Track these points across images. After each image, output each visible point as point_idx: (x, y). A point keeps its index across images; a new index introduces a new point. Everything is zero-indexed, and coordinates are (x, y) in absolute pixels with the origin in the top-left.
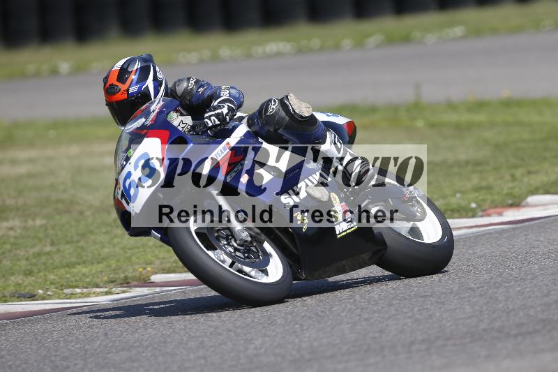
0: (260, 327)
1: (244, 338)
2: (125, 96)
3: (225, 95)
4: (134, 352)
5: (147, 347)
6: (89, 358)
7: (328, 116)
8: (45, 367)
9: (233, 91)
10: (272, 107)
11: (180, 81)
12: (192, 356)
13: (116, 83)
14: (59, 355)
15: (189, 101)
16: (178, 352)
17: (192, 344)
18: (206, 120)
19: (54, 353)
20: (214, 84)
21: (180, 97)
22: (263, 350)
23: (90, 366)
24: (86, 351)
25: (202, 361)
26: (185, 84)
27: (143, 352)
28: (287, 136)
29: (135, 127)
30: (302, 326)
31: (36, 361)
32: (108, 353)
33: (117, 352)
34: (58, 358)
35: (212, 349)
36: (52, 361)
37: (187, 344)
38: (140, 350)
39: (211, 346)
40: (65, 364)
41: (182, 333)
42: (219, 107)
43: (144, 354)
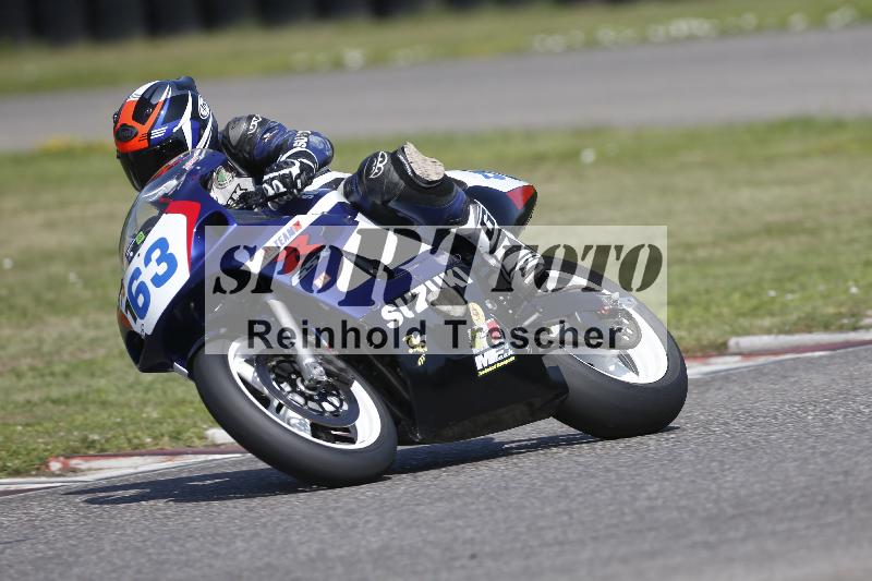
0: (656, 465)
1: (632, 482)
2: (145, 144)
3: (300, 145)
4: (458, 502)
5: (479, 495)
6: (389, 511)
7: (487, 177)
8: (318, 525)
9: (314, 139)
10: (379, 165)
11: (237, 120)
12: (548, 510)
13: (131, 123)
14: (341, 508)
15: (249, 154)
16: (527, 504)
17: (548, 491)
18: (265, 185)
19: (333, 505)
20: (289, 127)
21: (235, 148)
22: (660, 502)
23: (389, 524)
24: (383, 501)
25: (565, 518)
26: (244, 126)
27: (473, 503)
28: (404, 212)
29: (161, 193)
30: (722, 463)
31: (304, 517)
32: (418, 505)
33: (430, 503)
34: (339, 512)
35: (580, 499)
36: (329, 517)
37: (541, 491)
38: (469, 500)
39: (579, 495)
40: (350, 521)
41: (534, 473)
42: (287, 164)
43: (474, 507)
